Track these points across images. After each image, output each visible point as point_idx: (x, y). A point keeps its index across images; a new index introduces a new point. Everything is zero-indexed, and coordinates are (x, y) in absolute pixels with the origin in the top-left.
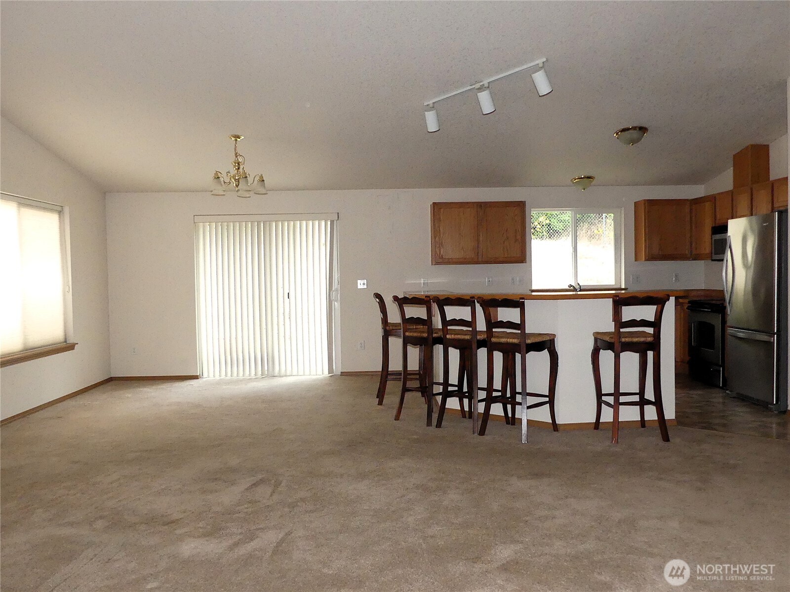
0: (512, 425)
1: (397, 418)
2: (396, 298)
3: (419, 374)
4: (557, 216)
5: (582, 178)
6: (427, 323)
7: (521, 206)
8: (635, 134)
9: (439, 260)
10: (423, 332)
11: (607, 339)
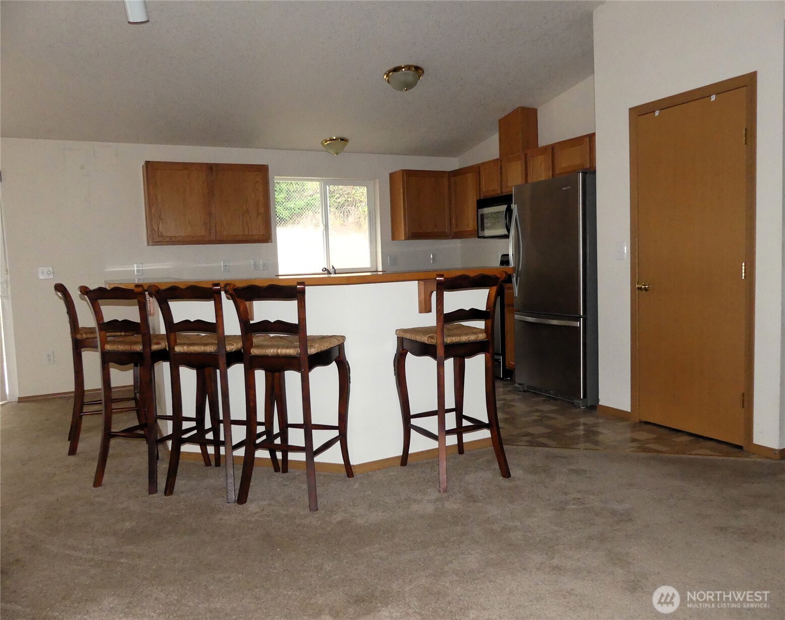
0: (283, 472)
1: (98, 482)
2: (84, 291)
3: (135, 399)
4: (283, 203)
5: (334, 140)
6: (140, 328)
7: (262, 170)
8: (410, 76)
9: (157, 238)
10: (135, 343)
11: (425, 339)
